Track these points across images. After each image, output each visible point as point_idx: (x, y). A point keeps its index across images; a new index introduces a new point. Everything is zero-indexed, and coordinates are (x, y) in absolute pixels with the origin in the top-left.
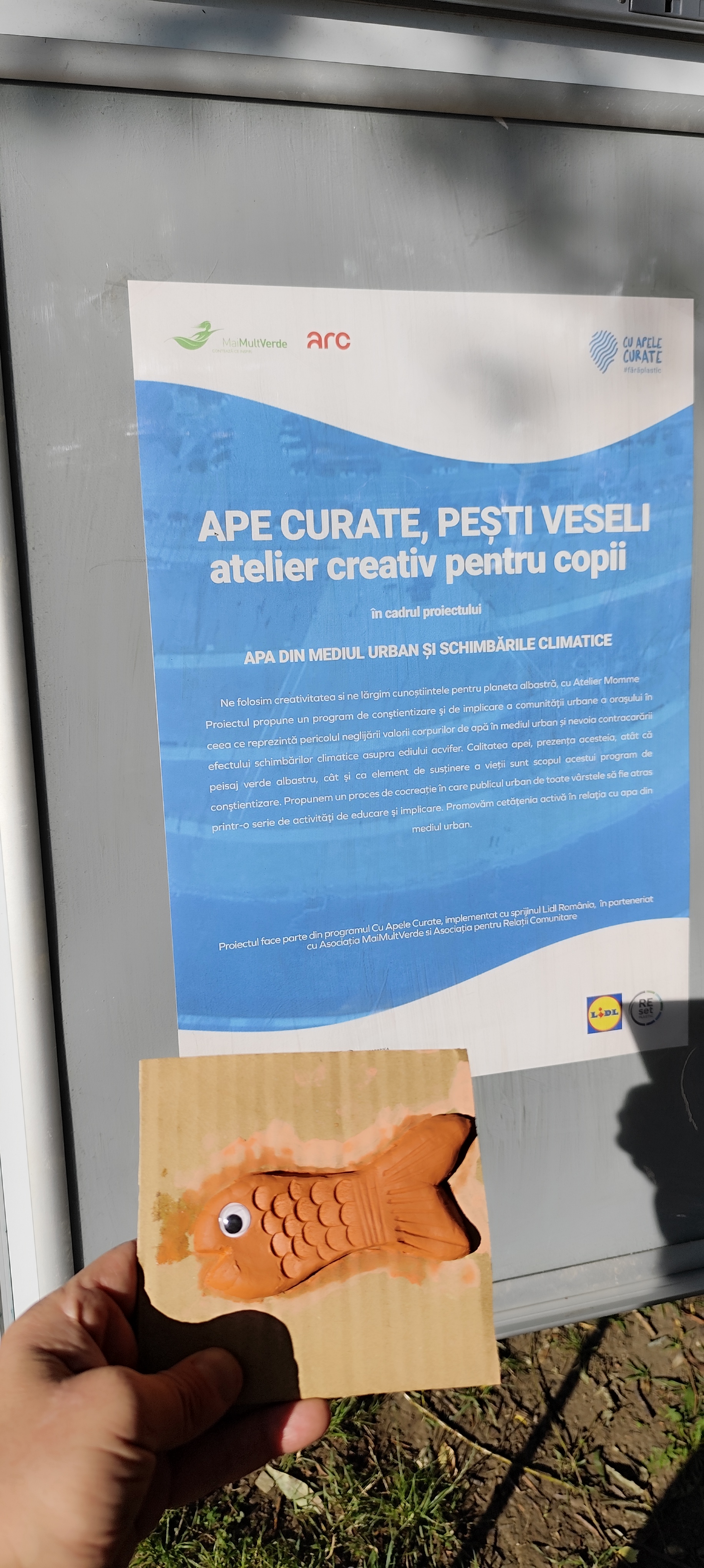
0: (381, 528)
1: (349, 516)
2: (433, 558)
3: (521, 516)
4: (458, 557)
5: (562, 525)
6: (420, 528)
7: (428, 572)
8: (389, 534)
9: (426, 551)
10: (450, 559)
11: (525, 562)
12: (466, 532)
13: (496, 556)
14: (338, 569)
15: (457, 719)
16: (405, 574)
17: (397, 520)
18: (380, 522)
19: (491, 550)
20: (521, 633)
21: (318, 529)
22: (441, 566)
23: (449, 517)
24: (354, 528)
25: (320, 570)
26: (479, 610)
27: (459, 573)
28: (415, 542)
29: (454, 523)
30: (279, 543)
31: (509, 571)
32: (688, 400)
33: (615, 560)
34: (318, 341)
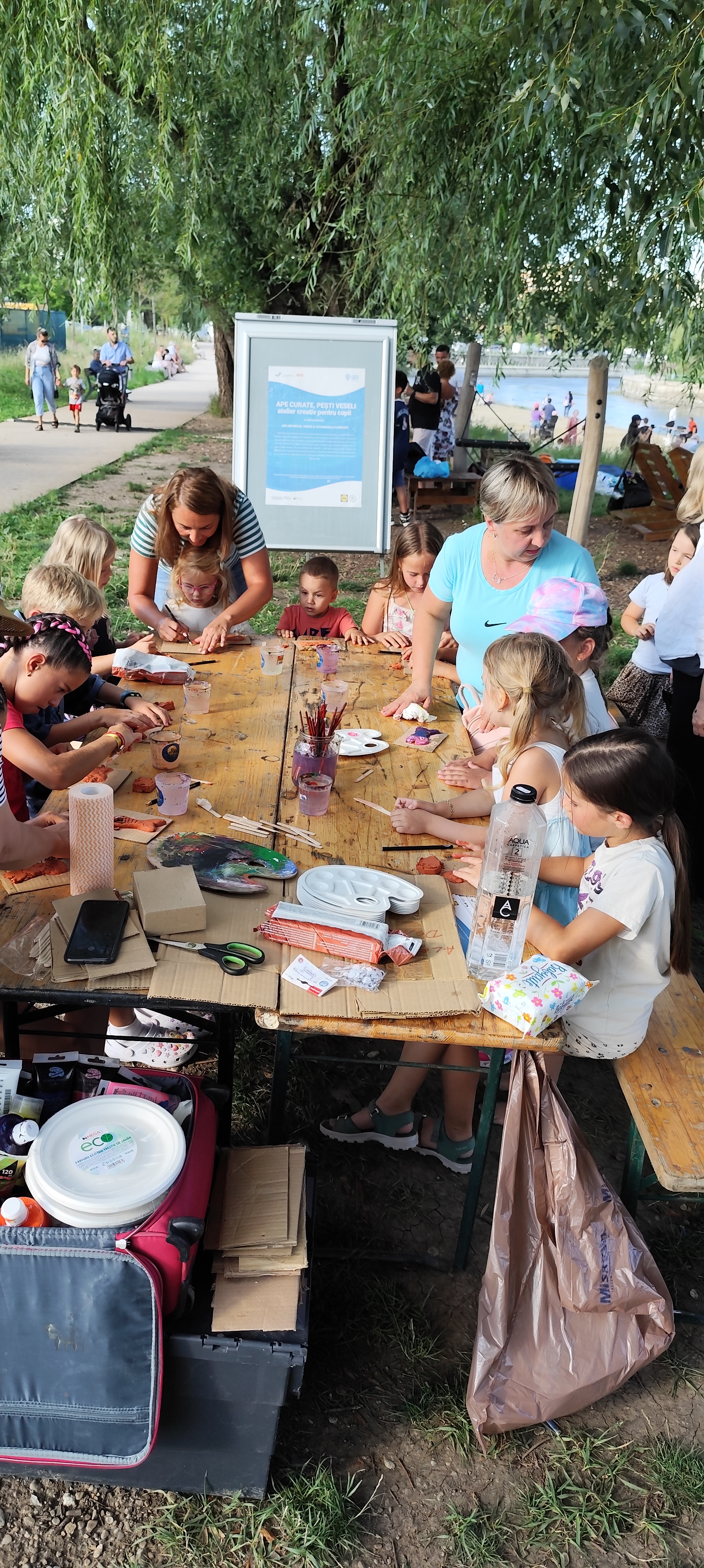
0: (307, 406)
1: (301, 403)
3: (332, 405)
5: (340, 407)
6: (314, 406)
7: (315, 414)
9: (315, 410)
10: (319, 412)
11: (332, 413)
12: (322, 407)
13: (327, 411)
15: (319, 440)
16: (311, 414)
17: (309, 404)
20: (332, 425)
21: (296, 405)
22: (317, 413)
24: (302, 405)
25: (296, 412)
26: (323, 421)
27: (320, 414)
28: (313, 408)
29: (320, 405)
30: (289, 407)
32: (363, 385)
33: (349, 413)
34: (298, 375)
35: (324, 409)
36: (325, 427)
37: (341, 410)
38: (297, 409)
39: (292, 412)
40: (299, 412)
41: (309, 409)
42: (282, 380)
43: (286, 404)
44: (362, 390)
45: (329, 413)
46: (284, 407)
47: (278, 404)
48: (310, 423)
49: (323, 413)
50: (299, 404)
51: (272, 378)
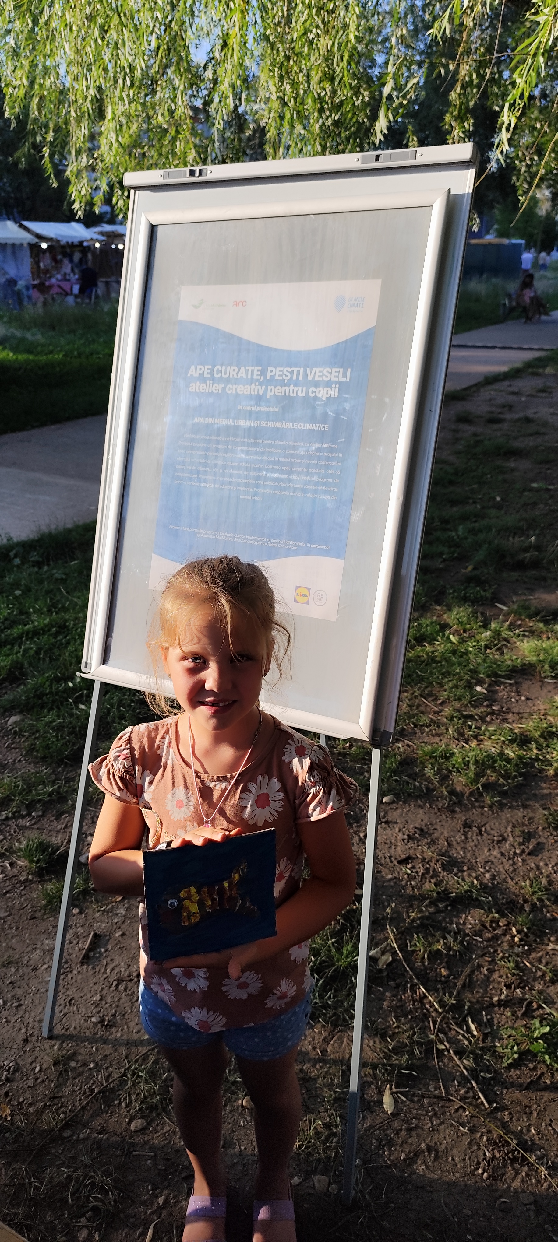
0: (247, 374)
1: (236, 369)
2: (264, 387)
3: (298, 372)
4: (273, 387)
5: (314, 376)
6: (261, 375)
7: (261, 393)
8: (249, 377)
9: (261, 384)
10: (269, 388)
11: (297, 391)
12: (277, 377)
13: (287, 388)
14: (230, 389)
15: (262, 453)
16: (253, 393)
17: (253, 371)
18: (247, 371)
19: (285, 385)
20: (293, 421)
21: (225, 374)
22: (266, 391)
23: (272, 371)
24: (237, 374)
25: (224, 389)
26: (277, 410)
27: (272, 394)
28: (258, 380)
29: (272, 374)
30: (213, 378)
31: (291, 394)
32: (373, 324)
33: (334, 392)
34: (236, 304)
35: (282, 383)
36: (278, 425)
37: (316, 384)
38: (228, 381)
39: (217, 388)
40: (231, 389)
41: (251, 381)
42: (204, 317)
43: (206, 369)
44: (368, 334)
45: (292, 390)
46: (202, 379)
47: (193, 372)
48: (250, 415)
49: (278, 391)
50: (231, 371)
51: (185, 313)
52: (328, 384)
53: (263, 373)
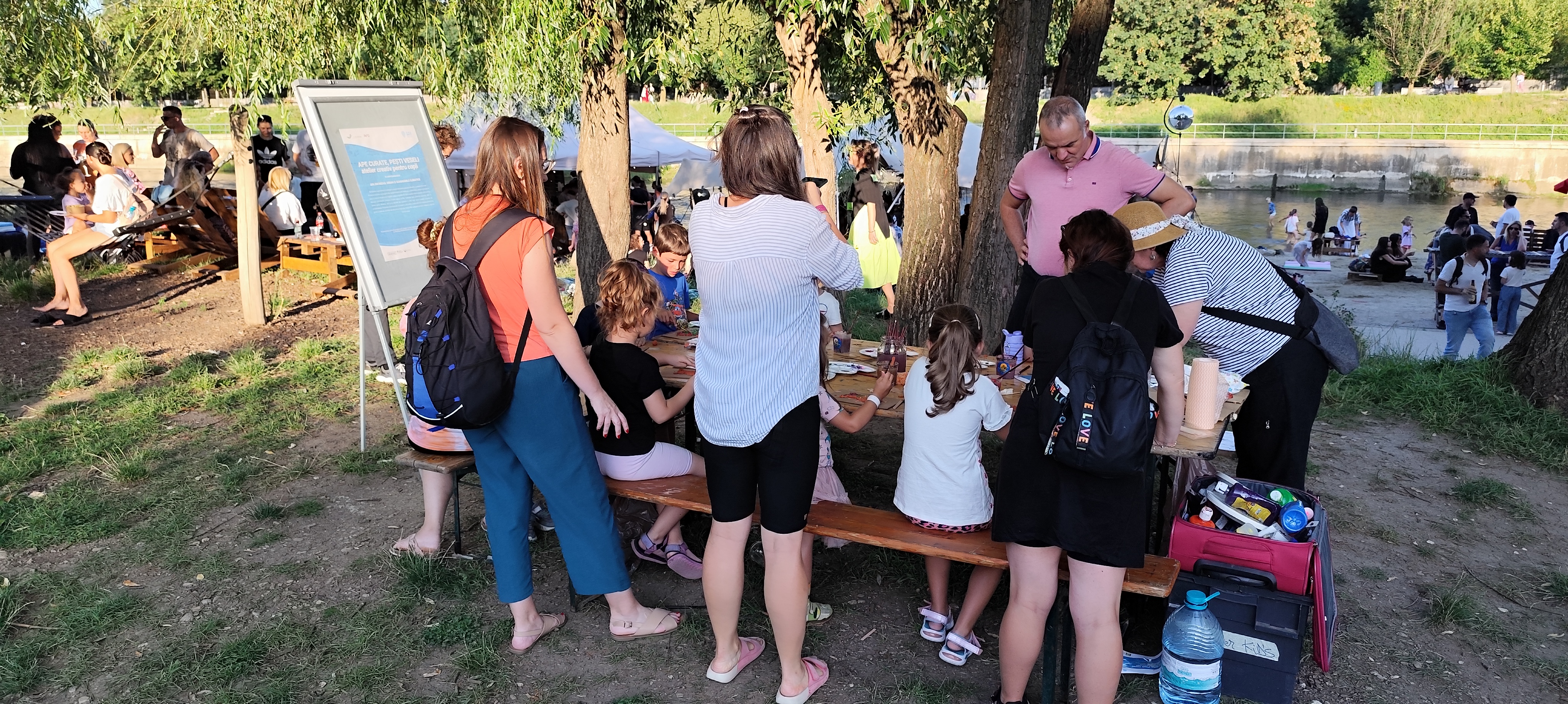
3: (400, 161)
11: (404, 168)
13: (399, 167)
32: (418, 141)
33: (416, 166)
34: (364, 136)
35: (396, 165)
36: (402, 181)
37: (409, 164)
38: (376, 167)
39: (373, 170)
40: (379, 170)
41: (385, 166)
42: (353, 142)
43: (365, 164)
44: (417, 144)
45: (401, 168)
46: (365, 167)
47: (360, 165)
48: (391, 179)
49: (396, 168)
50: (376, 163)
51: (346, 140)
52: (413, 163)
53: (388, 162)
